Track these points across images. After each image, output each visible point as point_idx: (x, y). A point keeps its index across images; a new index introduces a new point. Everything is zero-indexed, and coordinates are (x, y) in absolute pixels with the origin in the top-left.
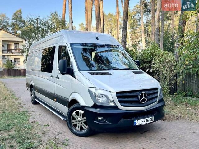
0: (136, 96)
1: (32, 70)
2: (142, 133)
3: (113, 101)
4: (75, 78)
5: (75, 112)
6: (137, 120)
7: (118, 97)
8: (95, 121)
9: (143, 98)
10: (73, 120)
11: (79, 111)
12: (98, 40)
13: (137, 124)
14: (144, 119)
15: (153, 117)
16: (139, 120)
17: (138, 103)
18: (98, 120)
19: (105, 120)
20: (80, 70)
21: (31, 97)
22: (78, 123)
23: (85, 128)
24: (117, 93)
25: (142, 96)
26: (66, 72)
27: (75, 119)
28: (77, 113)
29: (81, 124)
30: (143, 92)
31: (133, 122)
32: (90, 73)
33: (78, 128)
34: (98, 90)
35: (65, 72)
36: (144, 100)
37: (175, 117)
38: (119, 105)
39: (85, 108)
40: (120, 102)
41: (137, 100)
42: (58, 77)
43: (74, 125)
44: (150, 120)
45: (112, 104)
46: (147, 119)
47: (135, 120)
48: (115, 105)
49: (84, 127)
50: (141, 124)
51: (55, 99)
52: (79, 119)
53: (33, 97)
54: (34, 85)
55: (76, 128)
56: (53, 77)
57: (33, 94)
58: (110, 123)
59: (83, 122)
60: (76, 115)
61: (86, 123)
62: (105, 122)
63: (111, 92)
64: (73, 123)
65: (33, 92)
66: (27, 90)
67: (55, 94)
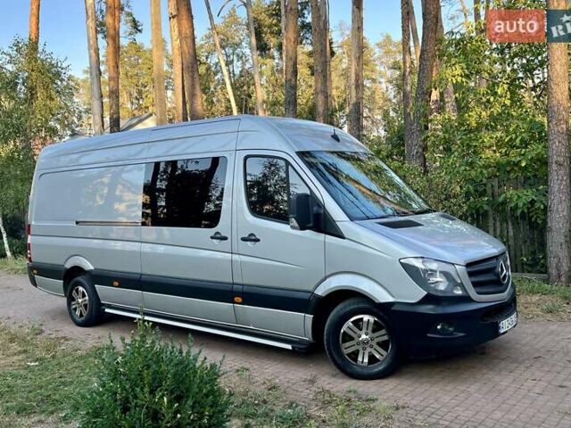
1: (77, 223)
3: (462, 286)
4: (343, 238)
5: (352, 322)
6: (502, 323)
7: (471, 274)
8: (429, 335)
9: (505, 272)
10: (344, 341)
11: (362, 319)
12: (339, 141)
13: (503, 331)
14: (509, 319)
15: (516, 313)
17: (498, 284)
18: (437, 332)
19: (451, 329)
22: (360, 348)
23: (383, 355)
24: (468, 265)
25: (502, 270)
26: (311, 225)
27: (352, 339)
28: (358, 323)
29: (369, 350)
30: (502, 260)
32: (380, 223)
33: (363, 359)
36: (506, 276)
38: (472, 293)
39: (393, 308)
40: (475, 284)
41: (496, 277)
43: (348, 355)
45: (459, 292)
48: (465, 294)
49: (379, 357)
50: (506, 329)
52: (364, 336)
53: (85, 306)
54: (92, 268)
55: (356, 360)
56: (225, 238)
57: (84, 296)
58: (462, 334)
59: (374, 343)
60: (355, 329)
61: (383, 345)
62: (451, 334)
63: (453, 264)
64: (347, 348)
65: (81, 289)
66: (36, 286)
67: (233, 284)
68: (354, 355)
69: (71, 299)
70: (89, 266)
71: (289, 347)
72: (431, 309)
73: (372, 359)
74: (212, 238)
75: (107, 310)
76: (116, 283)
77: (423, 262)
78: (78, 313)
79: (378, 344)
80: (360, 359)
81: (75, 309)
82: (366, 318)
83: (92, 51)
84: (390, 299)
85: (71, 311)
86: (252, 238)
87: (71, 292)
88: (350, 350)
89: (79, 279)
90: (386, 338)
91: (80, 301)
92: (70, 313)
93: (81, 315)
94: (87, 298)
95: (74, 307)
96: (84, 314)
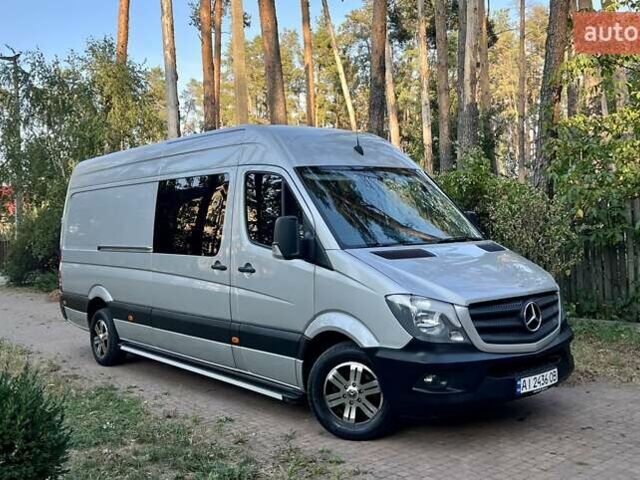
0: (515, 314)
1: (99, 248)
2: (522, 420)
3: (463, 332)
4: (332, 270)
5: (338, 370)
6: (522, 380)
7: (474, 318)
8: (414, 389)
9: (534, 317)
10: (329, 392)
11: (349, 367)
12: (362, 154)
13: (524, 391)
14: (537, 376)
15: (556, 370)
16: (527, 379)
17: (522, 332)
18: (424, 385)
19: (444, 383)
20: (343, 247)
21: (92, 340)
22: (346, 401)
23: (373, 412)
24: (471, 306)
25: (529, 314)
26: (298, 253)
27: (338, 390)
28: (345, 372)
29: (356, 404)
30: (531, 303)
31: (514, 385)
32: (375, 253)
33: (350, 414)
34: (417, 300)
35: (295, 251)
36: (535, 323)
37: (582, 374)
38: (478, 341)
39: (379, 354)
40: (481, 331)
41: (518, 323)
42: (249, 268)
43: (333, 409)
44: (550, 376)
45: (460, 339)
46: (545, 374)
47: (520, 380)
48: (467, 341)
49: (368, 413)
50: (532, 389)
51: (236, 339)
52: (351, 388)
53: (106, 341)
54: (111, 300)
55: (341, 416)
56: (224, 269)
57: (104, 331)
58: (459, 391)
59: (363, 397)
60: (341, 378)
61: (373, 399)
62: (444, 388)
63: (453, 304)
64: (332, 401)
65: (103, 323)
66: (66, 318)
67: (232, 321)
68: (340, 409)
69: (94, 334)
70: (109, 298)
71: (279, 397)
72: (422, 358)
73: (361, 416)
74: (213, 267)
75: (123, 348)
76: (131, 318)
77: (411, 300)
78: (99, 349)
79: (368, 398)
80: (346, 415)
81: (97, 345)
82: (354, 365)
83: (168, 52)
84: (376, 344)
85: (94, 346)
86: (247, 269)
87: (94, 325)
88: (335, 404)
89: (102, 312)
90: (377, 391)
91: (101, 336)
92: (93, 349)
93: (102, 353)
94: (107, 333)
95: (96, 343)
96: (105, 352)
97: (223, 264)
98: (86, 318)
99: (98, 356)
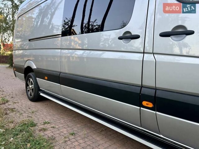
1: (29, 40)
53: (33, 89)
54: (36, 68)
56: (137, 37)
57: (32, 84)
65: (31, 80)
66: (16, 76)
67: (142, 86)
69: (27, 85)
70: (34, 67)
74: (120, 38)
75: (41, 94)
76: (46, 78)
78: (29, 93)
81: (29, 90)
85: (27, 91)
86: (178, 32)
89: (31, 74)
91: (31, 86)
92: (27, 92)
93: (31, 95)
94: (33, 85)
95: (28, 89)
96: (32, 95)
97: (134, 33)
98: (24, 77)
99: (29, 96)
